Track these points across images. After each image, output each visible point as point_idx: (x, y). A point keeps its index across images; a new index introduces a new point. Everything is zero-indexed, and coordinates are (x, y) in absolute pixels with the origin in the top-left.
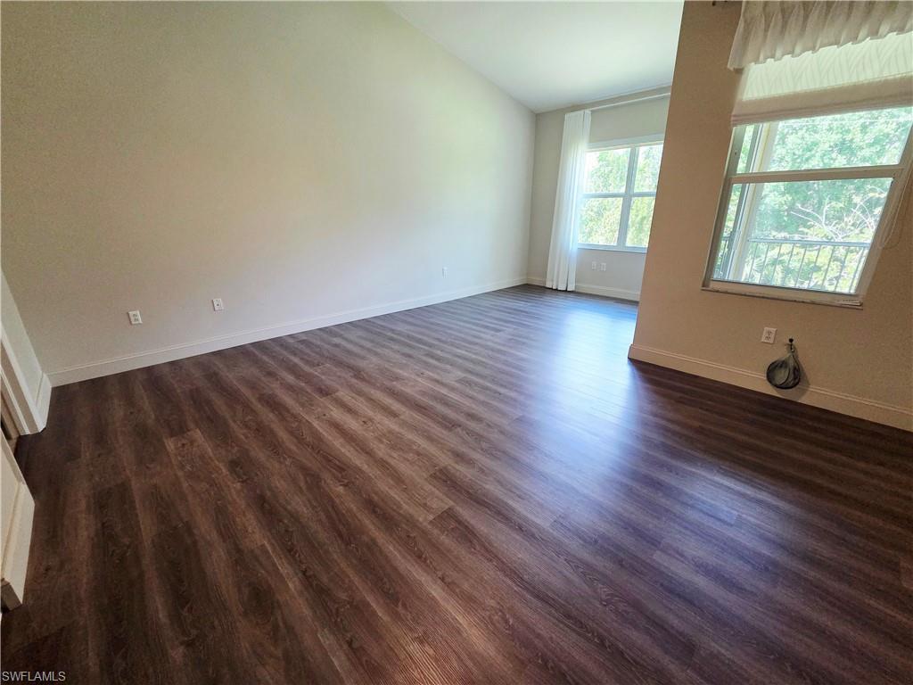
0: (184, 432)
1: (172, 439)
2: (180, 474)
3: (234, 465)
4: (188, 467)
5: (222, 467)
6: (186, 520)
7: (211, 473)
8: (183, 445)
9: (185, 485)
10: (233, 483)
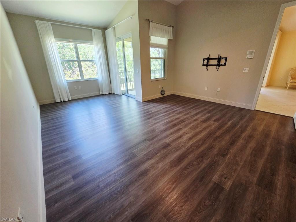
0: (218, 185)
1: (225, 187)
2: (239, 168)
3: (224, 155)
4: (235, 168)
5: (227, 158)
6: (250, 156)
7: (232, 159)
8: (225, 178)
9: (241, 164)
10: (231, 152)
